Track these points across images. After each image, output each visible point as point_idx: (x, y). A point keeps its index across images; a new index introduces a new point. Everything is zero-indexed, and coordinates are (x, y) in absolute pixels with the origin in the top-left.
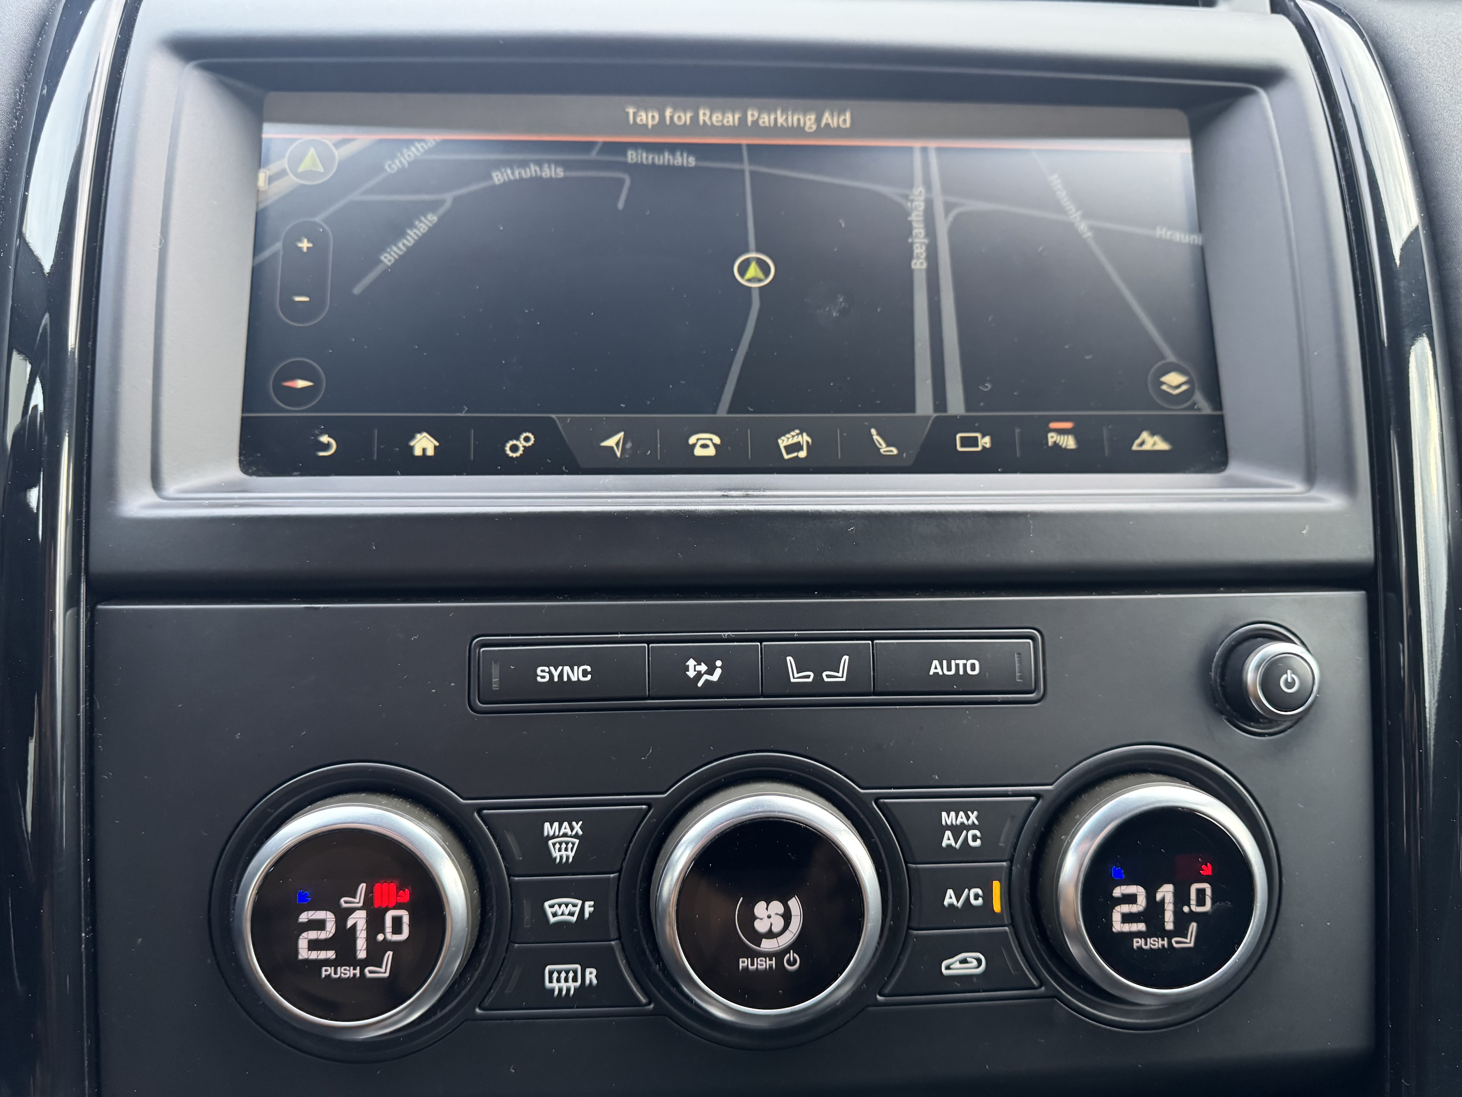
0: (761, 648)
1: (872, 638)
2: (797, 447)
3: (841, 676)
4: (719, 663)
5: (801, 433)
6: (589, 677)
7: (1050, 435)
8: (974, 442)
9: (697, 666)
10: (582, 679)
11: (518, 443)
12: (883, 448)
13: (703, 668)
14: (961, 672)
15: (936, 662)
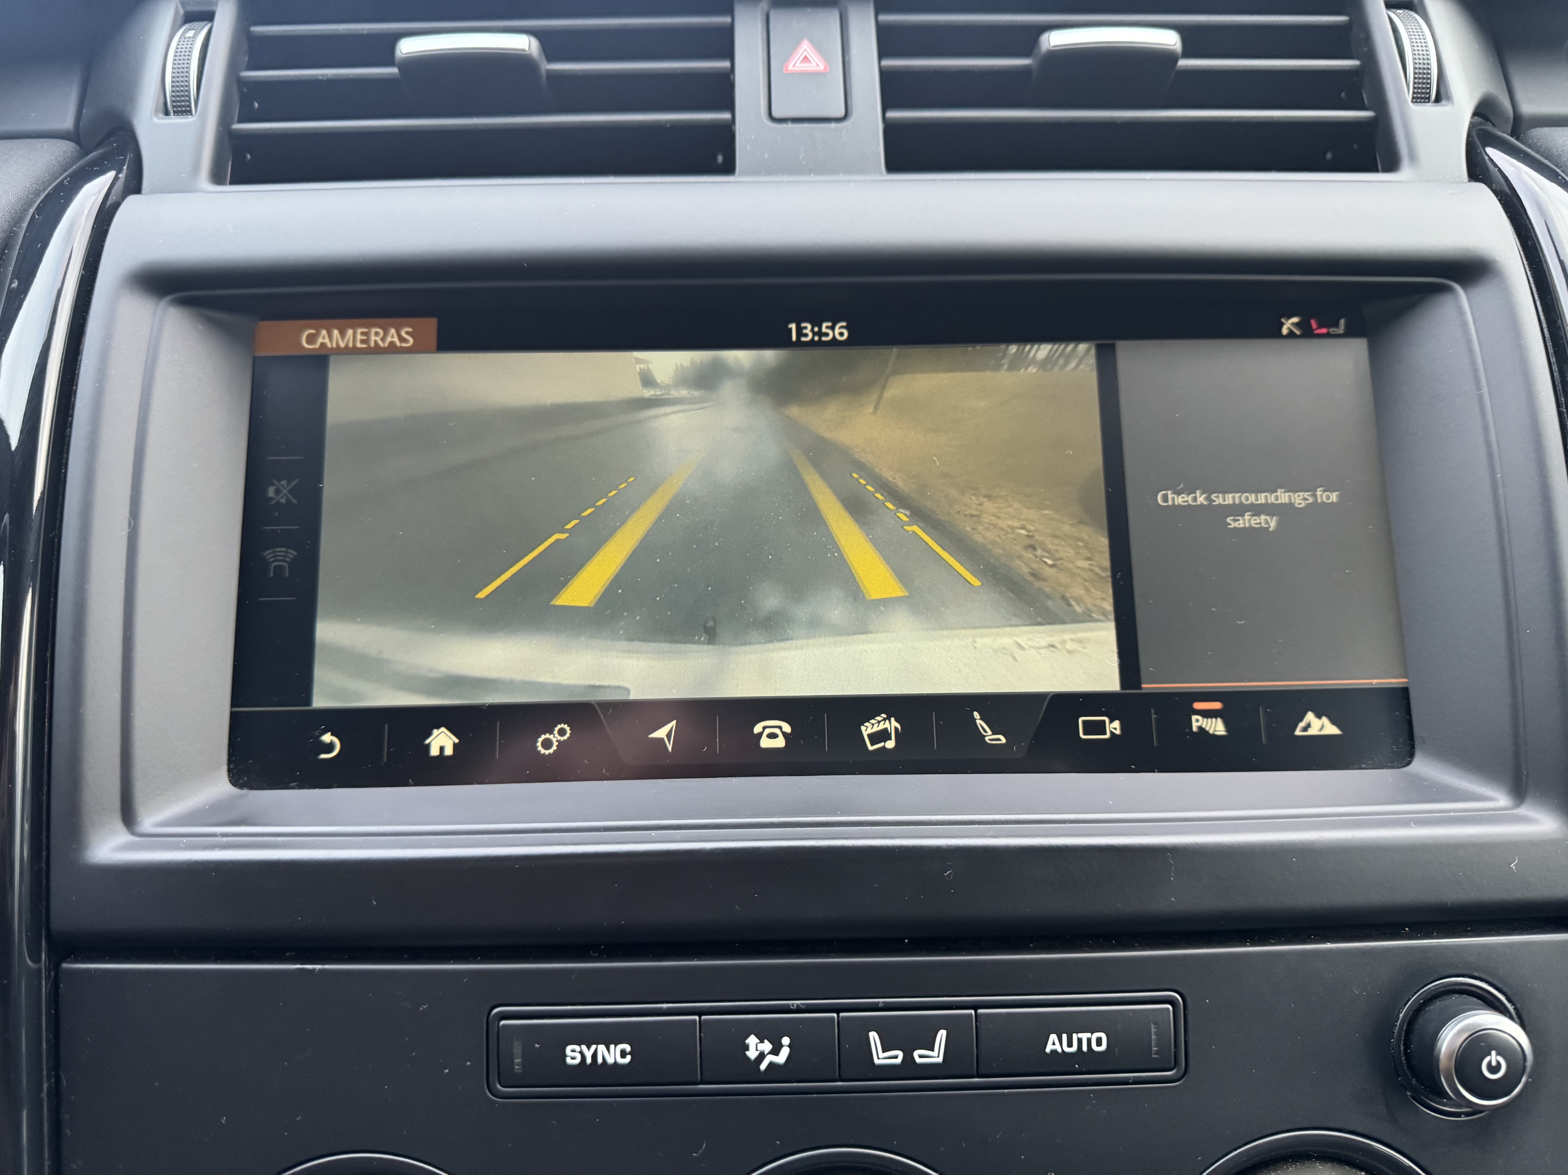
0: (838, 1020)
1: (975, 1007)
2: (883, 735)
3: (936, 1056)
4: (786, 1041)
5: (889, 718)
6: (629, 1058)
7: (1194, 718)
8: (1100, 728)
9: (759, 1045)
10: (621, 1061)
11: (551, 737)
12: (989, 737)
13: (767, 1046)
14: (1085, 1048)
15: (1053, 1037)
